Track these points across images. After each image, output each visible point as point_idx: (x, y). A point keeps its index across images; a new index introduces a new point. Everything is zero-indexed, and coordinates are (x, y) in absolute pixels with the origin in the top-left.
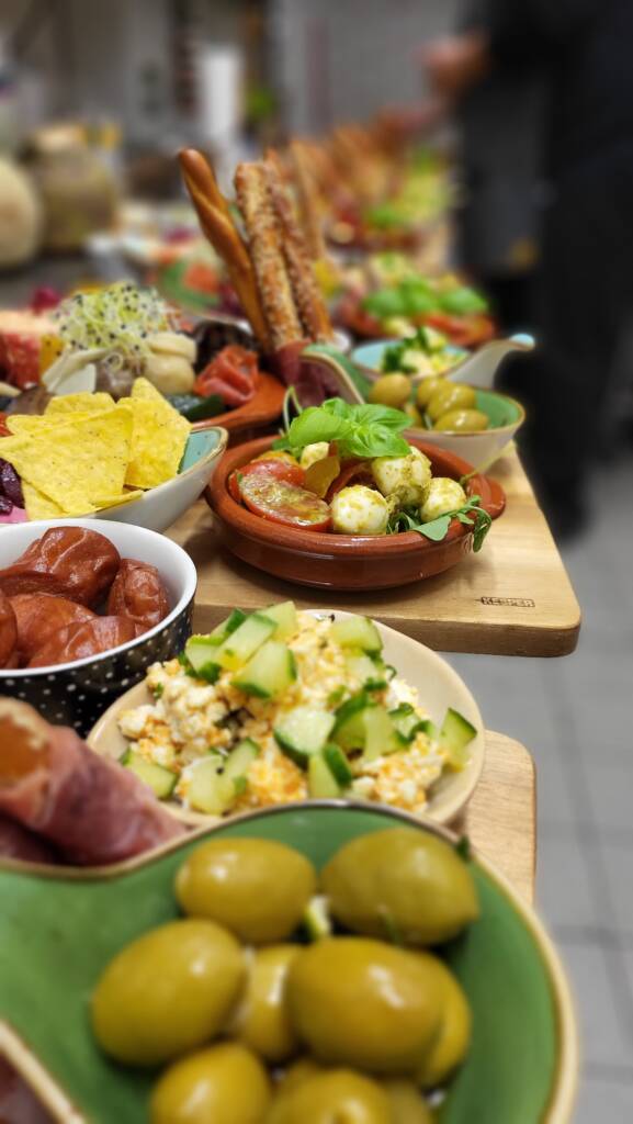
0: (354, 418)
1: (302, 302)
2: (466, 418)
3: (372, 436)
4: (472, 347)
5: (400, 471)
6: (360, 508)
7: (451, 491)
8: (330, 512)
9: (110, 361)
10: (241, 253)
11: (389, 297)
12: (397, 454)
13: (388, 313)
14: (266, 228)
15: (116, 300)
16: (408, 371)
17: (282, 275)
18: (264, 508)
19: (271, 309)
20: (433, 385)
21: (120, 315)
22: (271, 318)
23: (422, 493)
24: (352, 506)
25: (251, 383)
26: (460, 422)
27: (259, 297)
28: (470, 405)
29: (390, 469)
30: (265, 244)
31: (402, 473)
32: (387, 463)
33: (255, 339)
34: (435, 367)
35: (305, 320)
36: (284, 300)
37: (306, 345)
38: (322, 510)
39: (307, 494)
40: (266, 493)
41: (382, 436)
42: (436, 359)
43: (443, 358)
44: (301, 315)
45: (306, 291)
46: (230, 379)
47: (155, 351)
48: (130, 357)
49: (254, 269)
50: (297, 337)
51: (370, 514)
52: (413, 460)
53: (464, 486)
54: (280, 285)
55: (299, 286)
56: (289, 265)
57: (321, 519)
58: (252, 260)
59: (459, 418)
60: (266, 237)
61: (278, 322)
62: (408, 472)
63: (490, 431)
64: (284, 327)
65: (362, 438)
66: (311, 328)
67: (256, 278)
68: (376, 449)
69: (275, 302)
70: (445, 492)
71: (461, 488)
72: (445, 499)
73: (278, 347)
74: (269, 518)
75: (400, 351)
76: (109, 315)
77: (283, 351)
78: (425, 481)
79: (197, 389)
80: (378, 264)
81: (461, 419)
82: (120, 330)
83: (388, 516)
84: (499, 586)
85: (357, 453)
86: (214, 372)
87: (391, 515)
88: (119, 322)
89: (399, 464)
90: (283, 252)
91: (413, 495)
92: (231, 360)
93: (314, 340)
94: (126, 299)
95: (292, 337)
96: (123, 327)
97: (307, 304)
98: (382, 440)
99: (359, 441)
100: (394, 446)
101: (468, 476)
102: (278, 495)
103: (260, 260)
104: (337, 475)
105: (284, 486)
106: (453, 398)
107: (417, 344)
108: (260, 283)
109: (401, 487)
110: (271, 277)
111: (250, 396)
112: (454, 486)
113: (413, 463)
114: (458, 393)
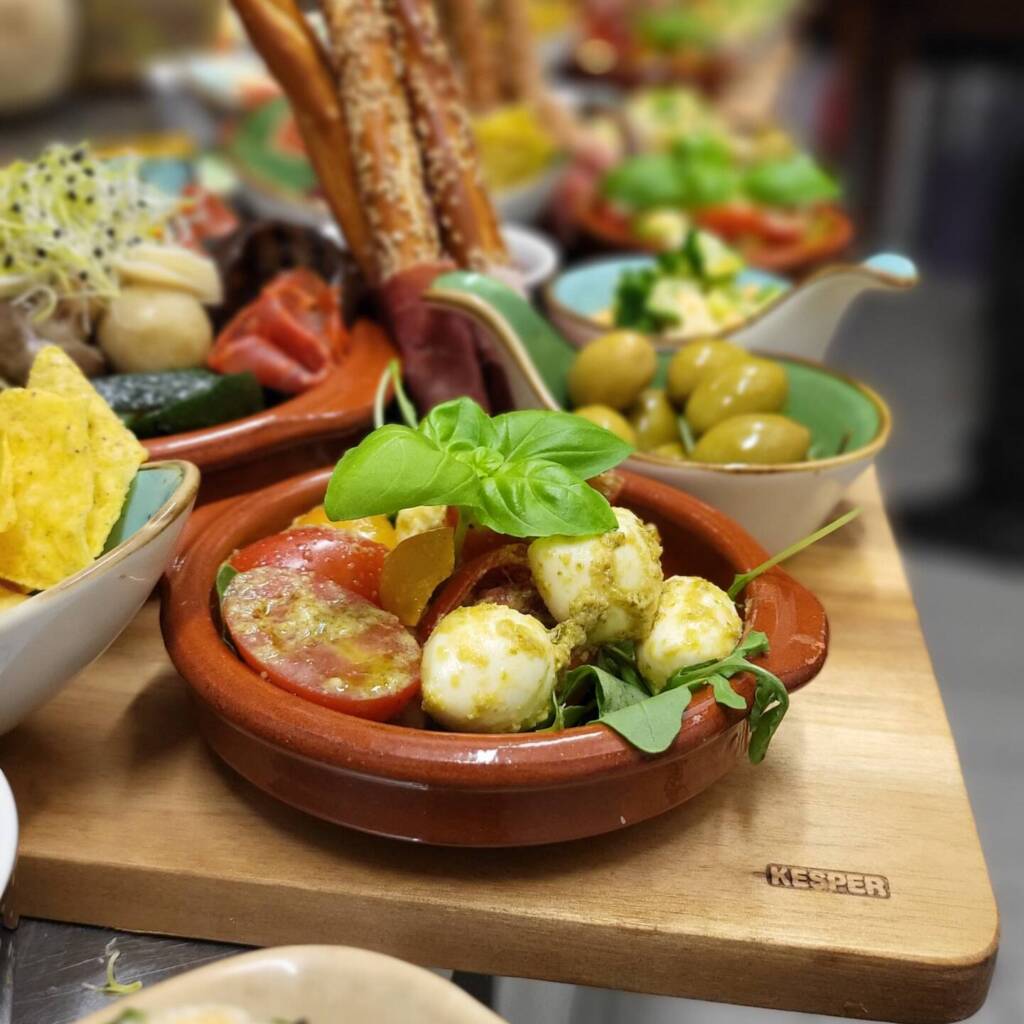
0: (497, 445)
1: (441, 185)
2: (763, 434)
3: (528, 488)
4: (797, 273)
5: (587, 566)
6: (482, 662)
7: (707, 613)
8: (416, 666)
9: (33, 300)
10: (319, 86)
11: (655, 172)
12: (582, 533)
13: (647, 202)
14: (370, 40)
15: (49, 179)
16: (659, 324)
17: (401, 132)
18: (266, 654)
19: (374, 199)
20: (704, 355)
21: (55, 209)
22: (375, 216)
23: (640, 620)
24: (463, 656)
25: (324, 349)
26: (749, 444)
27: (353, 174)
28: (776, 404)
29: (566, 564)
30: (366, 72)
31: (593, 574)
32: (560, 551)
33: (349, 256)
34: (717, 316)
35: (447, 221)
36: (402, 180)
37: (443, 271)
38: (401, 660)
39: (375, 615)
40: (281, 614)
41: (551, 489)
42: (718, 298)
43: (733, 297)
44: (439, 210)
45: (449, 163)
46: (283, 340)
47: (128, 282)
48: (70, 295)
49: (344, 120)
50: (427, 255)
51: (504, 677)
52: (618, 545)
53: (739, 599)
54: (394, 151)
55: (436, 154)
56: (416, 111)
57: (393, 683)
58: (341, 103)
59: (747, 434)
60: (369, 56)
61: (387, 226)
62: (605, 572)
63: (812, 464)
64: (398, 236)
65: (505, 493)
66: (457, 237)
67: (347, 137)
68: (534, 521)
69: (384, 185)
70: (691, 617)
71: (731, 605)
72: (690, 633)
73: (387, 275)
74: (275, 680)
75: (649, 278)
76: (30, 211)
77: (396, 282)
78: (647, 591)
79: (212, 360)
80: (644, 113)
81: (755, 434)
82: (50, 239)
83: (552, 676)
84: (812, 834)
85: (493, 526)
86: (253, 323)
87: (560, 673)
88: (52, 224)
89: (586, 553)
90: (405, 85)
91: (618, 622)
92: (290, 301)
93: (464, 264)
94: (71, 179)
95: (415, 255)
96: (57, 234)
97: (451, 188)
98: (550, 499)
99: (498, 500)
100: (576, 513)
101: (751, 573)
102: (307, 620)
103: (355, 103)
104: (446, 574)
105: (328, 597)
106: (742, 387)
107: (683, 266)
108: (355, 148)
109: (589, 607)
110: (378, 138)
111: (323, 374)
112: (715, 601)
113: (620, 553)
114: (752, 376)
